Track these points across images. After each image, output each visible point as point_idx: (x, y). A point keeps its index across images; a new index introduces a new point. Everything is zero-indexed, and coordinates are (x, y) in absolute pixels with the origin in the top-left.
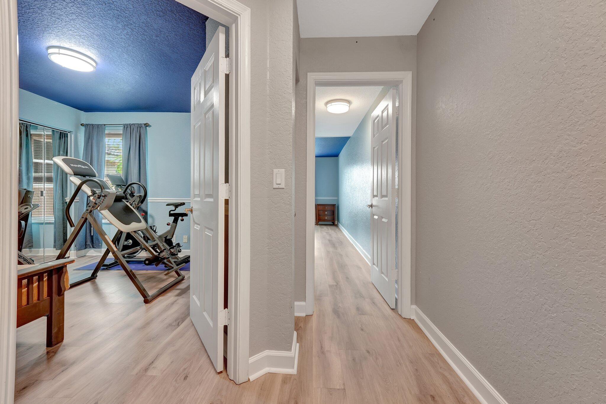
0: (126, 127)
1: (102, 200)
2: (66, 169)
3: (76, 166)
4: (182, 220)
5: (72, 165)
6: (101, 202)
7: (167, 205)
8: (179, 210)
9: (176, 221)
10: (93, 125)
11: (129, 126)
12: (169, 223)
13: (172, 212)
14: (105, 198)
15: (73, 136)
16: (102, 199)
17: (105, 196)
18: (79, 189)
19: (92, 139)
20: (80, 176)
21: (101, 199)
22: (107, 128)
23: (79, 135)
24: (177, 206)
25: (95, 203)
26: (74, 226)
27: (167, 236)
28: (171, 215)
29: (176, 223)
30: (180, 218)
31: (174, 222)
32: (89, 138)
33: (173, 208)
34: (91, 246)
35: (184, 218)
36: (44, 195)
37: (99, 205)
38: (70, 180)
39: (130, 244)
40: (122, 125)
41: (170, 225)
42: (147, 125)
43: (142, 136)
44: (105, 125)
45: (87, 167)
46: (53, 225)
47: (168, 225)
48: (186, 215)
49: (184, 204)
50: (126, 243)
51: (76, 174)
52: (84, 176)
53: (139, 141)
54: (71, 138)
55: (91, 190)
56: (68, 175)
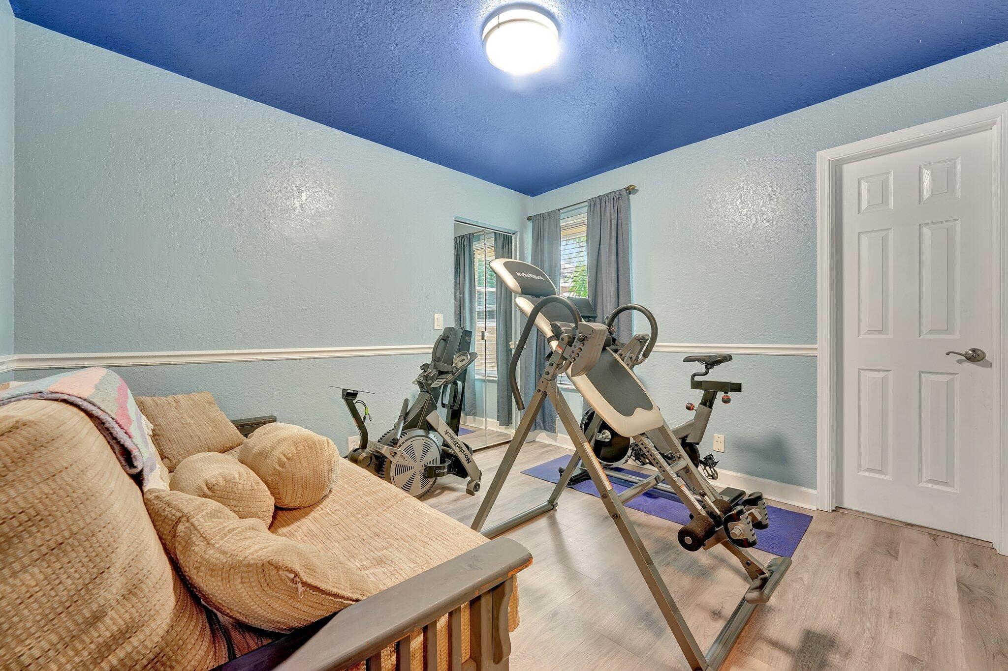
0: (593, 203)
1: (577, 350)
2: (511, 281)
3: (524, 275)
4: (726, 401)
5: (519, 274)
6: (575, 355)
7: (687, 360)
8: (717, 375)
9: (708, 402)
10: (542, 215)
11: (598, 200)
12: (692, 404)
13: (697, 378)
14: (583, 344)
15: (518, 238)
16: (577, 347)
17: (584, 339)
18: (531, 321)
19: (542, 238)
20: (530, 296)
21: (575, 346)
22: (562, 216)
23: (525, 236)
24: (712, 362)
25: (563, 358)
26: (524, 408)
27: (686, 437)
28: (696, 385)
29: (710, 406)
30: (720, 395)
31: (704, 403)
32: (538, 239)
33: (701, 368)
34: (543, 427)
35: (731, 394)
36: (485, 338)
37: (571, 363)
38: (516, 304)
39: (607, 440)
40: (586, 204)
41: (693, 409)
42: (631, 190)
43: (623, 215)
44: (559, 210)
45: (541, 278)
46: (496, 385)
47: (689, 408)
48: (737, 388)
49: (727, 358)
50: (600, 437)
51: (525, 292)
52: (538, 296)
53: (616, 226)
54: (516, 241)
55: (551, 325)
56: (513, 294)
